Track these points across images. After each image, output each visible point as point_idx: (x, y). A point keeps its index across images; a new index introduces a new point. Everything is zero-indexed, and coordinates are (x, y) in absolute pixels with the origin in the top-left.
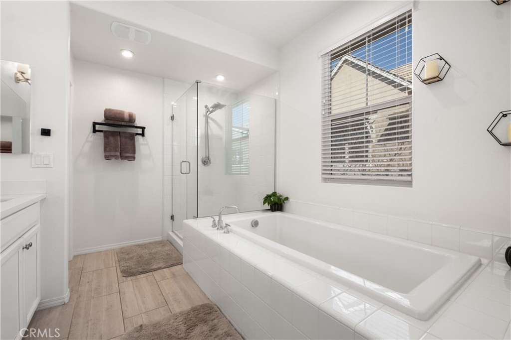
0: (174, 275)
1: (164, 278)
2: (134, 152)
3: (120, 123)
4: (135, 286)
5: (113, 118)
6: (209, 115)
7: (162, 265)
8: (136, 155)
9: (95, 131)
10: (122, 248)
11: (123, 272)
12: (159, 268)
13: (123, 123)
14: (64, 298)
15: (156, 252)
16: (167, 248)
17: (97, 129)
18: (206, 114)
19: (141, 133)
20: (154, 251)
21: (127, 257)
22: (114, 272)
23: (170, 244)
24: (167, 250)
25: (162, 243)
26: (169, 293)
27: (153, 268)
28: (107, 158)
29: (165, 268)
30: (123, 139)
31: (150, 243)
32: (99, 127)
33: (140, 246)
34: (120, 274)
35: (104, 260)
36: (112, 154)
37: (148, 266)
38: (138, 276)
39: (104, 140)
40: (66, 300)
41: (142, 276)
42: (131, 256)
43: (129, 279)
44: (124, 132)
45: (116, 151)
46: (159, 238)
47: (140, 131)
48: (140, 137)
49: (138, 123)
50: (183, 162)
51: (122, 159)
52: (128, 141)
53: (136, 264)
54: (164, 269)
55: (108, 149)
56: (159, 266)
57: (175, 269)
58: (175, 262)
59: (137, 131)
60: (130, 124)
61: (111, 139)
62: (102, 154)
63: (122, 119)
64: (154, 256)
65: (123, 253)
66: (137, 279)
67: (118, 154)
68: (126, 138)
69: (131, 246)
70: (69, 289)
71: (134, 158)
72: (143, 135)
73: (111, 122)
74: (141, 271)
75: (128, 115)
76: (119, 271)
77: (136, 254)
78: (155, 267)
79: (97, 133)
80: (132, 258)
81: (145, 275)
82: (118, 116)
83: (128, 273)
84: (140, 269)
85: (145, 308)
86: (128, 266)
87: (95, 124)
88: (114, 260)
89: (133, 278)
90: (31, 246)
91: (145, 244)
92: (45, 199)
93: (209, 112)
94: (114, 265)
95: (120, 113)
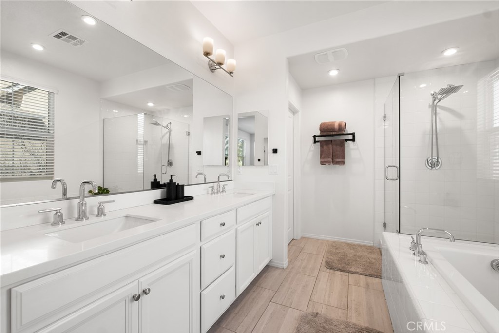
0: (367, 286)
1: (357, 284)
2: (344, 157)
3: (332, 133)
4: (330, 278)
5: (326, 130)
6: (438, 104)
7: (359, 270)
8: (346, 160)
9: (315, 142)
10: (334, 242)
11: (327, 263)
12: (356, 273)
13: (334, 133)
14: (283, 264)
15: (361, 256)
16: (373, 256)
17: (316, 140)
18: (433, 103)
19: (352, 138)
20: (359, 254)
21: (334, 251)
22: (320, 260)
23: (379, 252)
24: (372, 258)
25: (371, 249)
26: (354, 300)
27: (351, 269)
28: (322, 163)
29: (362, 274)
30: (334, 147)
31: (360, 246)
32: (318, 139)
33: (350, 245)
34: (324, 263)
35: (318, 247)
36: (326, 160)
37: (347, 266)
38: (336, 272)
39: (321, 149)
40: (285, 266)
41: (339, 272)
42: (338, 251)
43: (328, 270)
44: (335, 141)
45: (329, 158)
46: (369, 243)
47: (351, 137)
48: (351, 143)
49: (349, 130)
50: (389, 166)
51: (333, 164)
52: (338, 148)
53: (338, 261)
54: (361, 276)
55: (323, 156)
56: (358, 270)
57: (370, 279)
58: (375, 273)
59: (348, 137)
60: (340, 132)
61: (325, 147)
62: (319, 161)
63: (333, 130)
64: (357, 259)
65: (333, 246)
66: (334, 273)
67: (330, 160)
68: (337, 145)
69: (342, 243)
70: (287, 260)
71: (343, 163)
72: (353, 140)
73: (325, 134)
74: (339, 268)
75: (338, 125)
76: (324, 260)
77: (342, 251)
78: (353, 269)
79: (317, 143)
80: (337, 253)
81: (342, 273)
82: (329, 127)
83: (330, 266)
84: (339, 266)
85: (328, 302)
86: (331, 259)
87: (315, 137)
88: (324, 250)
89: (331, 271)
90: (260, 224)
91: (354, 245)
92: (274, 194)
93: (437, 101)
94: (323, 254)
95: (331, 125)
